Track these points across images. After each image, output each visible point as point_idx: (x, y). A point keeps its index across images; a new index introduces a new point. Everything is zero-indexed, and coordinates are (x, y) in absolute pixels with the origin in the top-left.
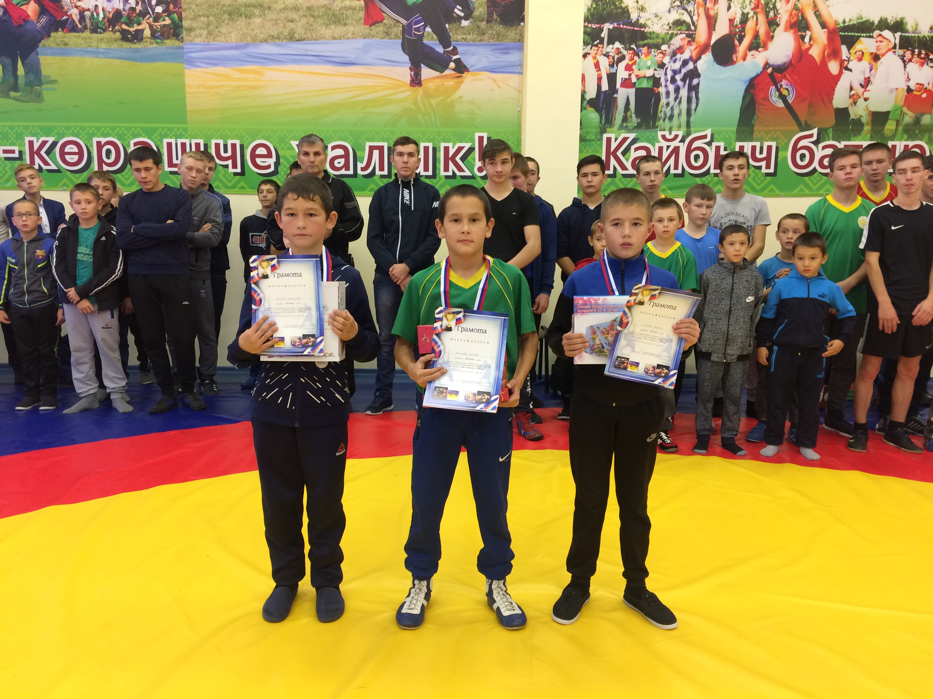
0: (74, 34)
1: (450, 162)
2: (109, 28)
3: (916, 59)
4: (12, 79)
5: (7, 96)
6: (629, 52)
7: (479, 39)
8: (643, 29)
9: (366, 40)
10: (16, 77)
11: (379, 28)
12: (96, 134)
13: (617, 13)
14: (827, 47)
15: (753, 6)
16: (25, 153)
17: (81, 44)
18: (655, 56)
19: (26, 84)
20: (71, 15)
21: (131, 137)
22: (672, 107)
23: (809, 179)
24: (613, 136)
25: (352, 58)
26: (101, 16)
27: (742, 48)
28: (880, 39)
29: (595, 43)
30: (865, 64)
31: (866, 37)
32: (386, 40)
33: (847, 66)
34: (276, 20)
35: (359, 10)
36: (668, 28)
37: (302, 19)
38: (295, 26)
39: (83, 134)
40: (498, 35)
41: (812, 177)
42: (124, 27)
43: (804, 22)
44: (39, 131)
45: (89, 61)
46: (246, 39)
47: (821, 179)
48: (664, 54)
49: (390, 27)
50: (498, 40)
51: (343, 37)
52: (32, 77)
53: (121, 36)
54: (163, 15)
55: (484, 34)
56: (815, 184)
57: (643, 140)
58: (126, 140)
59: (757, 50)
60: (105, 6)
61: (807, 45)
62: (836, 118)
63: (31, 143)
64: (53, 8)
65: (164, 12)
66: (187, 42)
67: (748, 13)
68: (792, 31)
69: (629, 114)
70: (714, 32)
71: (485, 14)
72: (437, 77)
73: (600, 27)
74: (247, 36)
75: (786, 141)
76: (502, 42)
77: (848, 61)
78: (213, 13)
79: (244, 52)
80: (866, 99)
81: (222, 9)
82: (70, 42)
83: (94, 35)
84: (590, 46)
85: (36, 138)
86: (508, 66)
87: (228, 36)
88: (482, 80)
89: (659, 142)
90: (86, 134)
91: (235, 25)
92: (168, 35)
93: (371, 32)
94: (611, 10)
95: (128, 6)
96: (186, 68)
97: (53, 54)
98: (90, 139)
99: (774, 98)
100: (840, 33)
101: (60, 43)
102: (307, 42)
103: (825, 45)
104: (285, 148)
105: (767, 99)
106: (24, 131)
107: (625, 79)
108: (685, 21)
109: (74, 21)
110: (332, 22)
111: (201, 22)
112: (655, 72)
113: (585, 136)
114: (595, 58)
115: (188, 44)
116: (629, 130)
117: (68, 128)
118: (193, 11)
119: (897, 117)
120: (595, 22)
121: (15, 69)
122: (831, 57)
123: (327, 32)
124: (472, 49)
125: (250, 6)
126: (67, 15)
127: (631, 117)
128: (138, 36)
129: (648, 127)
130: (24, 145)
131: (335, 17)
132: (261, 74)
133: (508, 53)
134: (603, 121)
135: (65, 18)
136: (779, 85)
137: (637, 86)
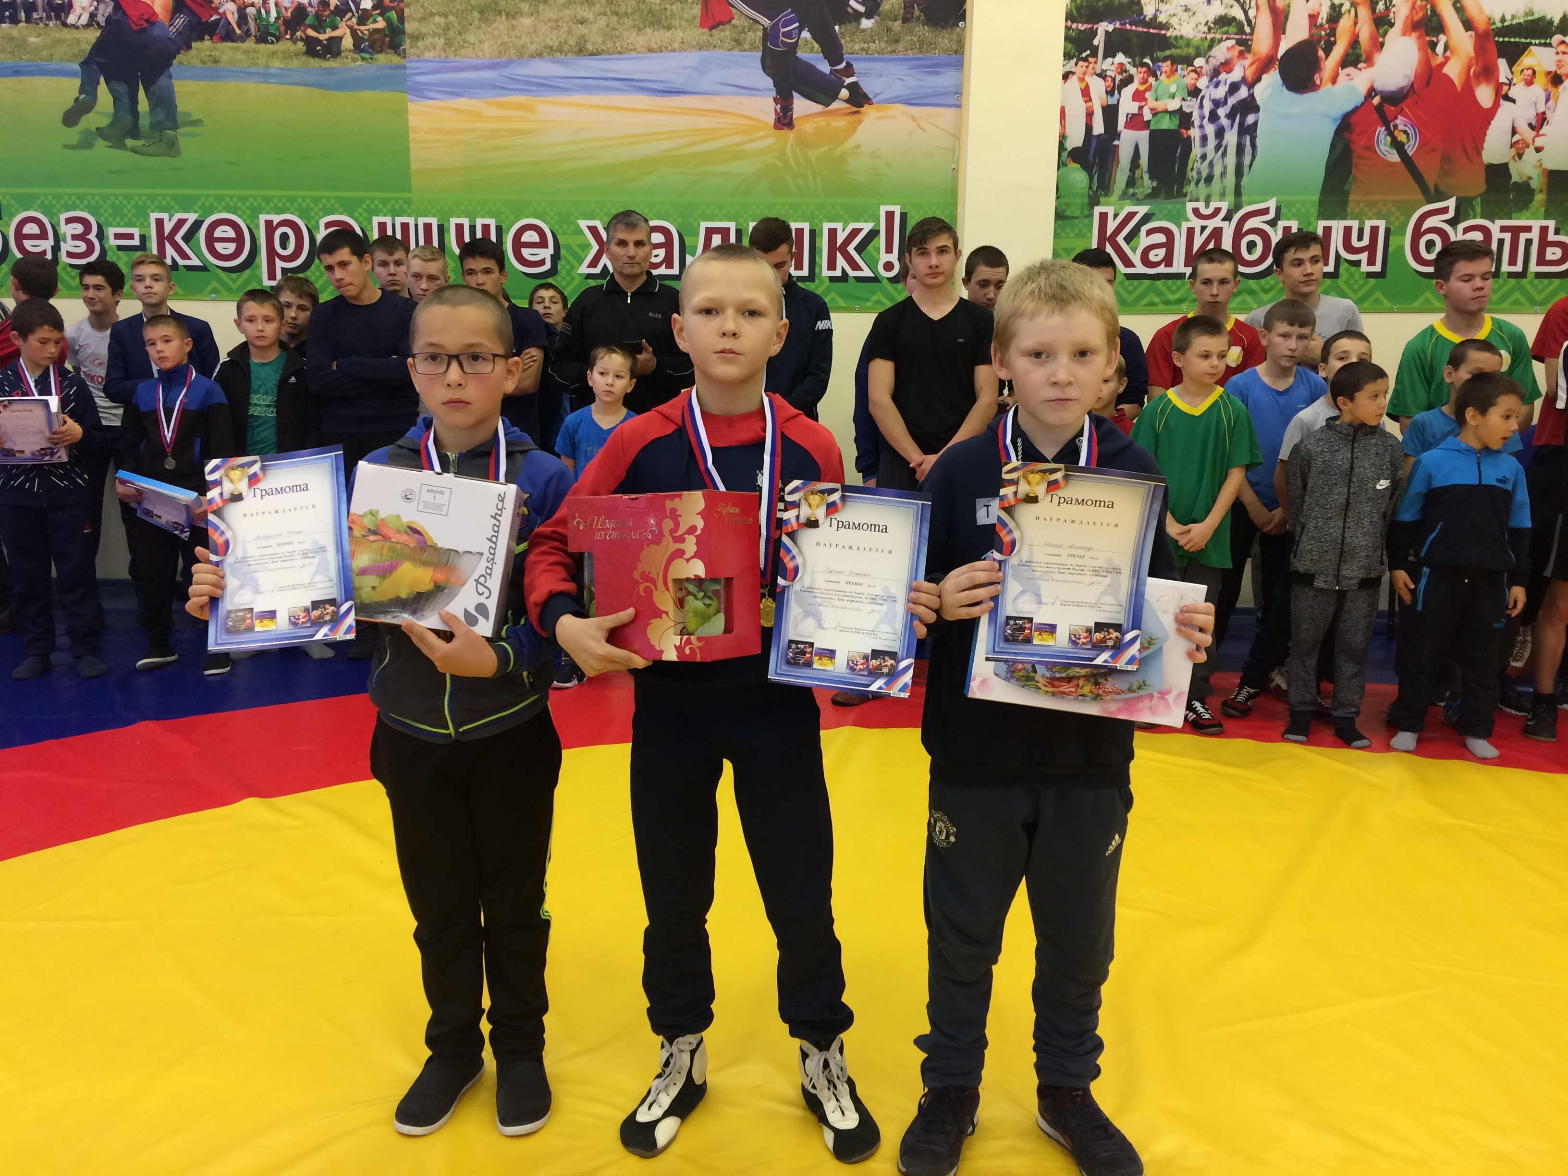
0: (229, 44)
1: (839, 256)
2: (286, 34)
4: (128, 118)
5: (121, 146)
6: (1140, 69)
7: (889, 49)
8: (1163, 32)
9: (704, 53)
10: (135, 114)
11: (725, 33)
12: (264, 209)
13: (1121, 5)
14: (1474, 61)
16: (150, 238)
17: (241, 61)
18: (1184, 76)
19: (154, 126)
20: (225, 13)
21: (321, 214)
22: (1211, 162)
24: (1110, 210)
25: (679, 82)
27: (1330, 63)
28: (1562, 48)
29: (1084, 55)
30: (1538, 90)
31: (1540, 45)
32: (736, 52)
33: (1507, 94)
34: (557, 21)
35: (692, 3)
36: (1206, 29)
37: (598, 18)
38: (587, 31)
39: (244, 208)
40: (922, 42)
42: (311, 32)
43: (1435, 19)
44: (172, 203)
45: (253, 89)
46: (508, 52)
48: (1198, 72)
49: (743, 32)
50: (921, 52)
51: (666, 48)
52: (161, 116)
53: (305, 48)
54: (374, 13)
55: (897, 41)
57: (1161, 216)
58: (313, 218)
59: (1356, 67)
61: (1440, 59)
62: (1487, 181)
63: (160, 223)
64: (196, 3)
65: (374, 8)
66: (412, 58)
68: (1414, 35)
69: (1137, 173)
70: (1283, 36)
71: (900, 8)
73: (1092, 28)
74: (509, 48)
75: (1402, 219)
76: (928, 55)
77: (1510, 85)
78: (454, 10)
79: (504, 74)
80: (1538, 150)
82: (224, 58)
83: (262, 46)
84: (1075, 60)
85: (168, 214)
86: (937, 95)
87: (479, 48)
88: (893, 117)
89: (1187, 220)
90: (248, 208)
91: (490, 30)
92: (381, 46)
93: (711, 39)
94: (1111, 1)
96: (410, 101)
97: (196, 77)
98: (255, 216)
99: (1383, 148)
100: (1496, 39)
101: (206, 59)
102: (607, 57)
103: (1471, 59)
104: (569, 231)
105: (1370, 148)
106: (148, 203)
107: (1133, 115)
108: (1234, 19)
109: (229, 23)
110: (647, 23)
111: (435, 24)
112: (1183, 103)
113: (1064, 211)
114: (1082, 80)
116: (1138, 200)
117: (219, 199)
118: (422, 6)
120: (1083, 20)
121: (134, 101)
122: (1481, 79)
123: (640, 41)
124: (878, 66)
126: (219, 14)
127: (1142, 178)
128: (332, 48)
129: (1170, 196)
130: (149, 226)
131: (653, 16)
132: (531, 110)
133: (938, 73)
134: (1095, 186)
135: (213, 18)
136: (1391, 125)
137: (1152, 127)
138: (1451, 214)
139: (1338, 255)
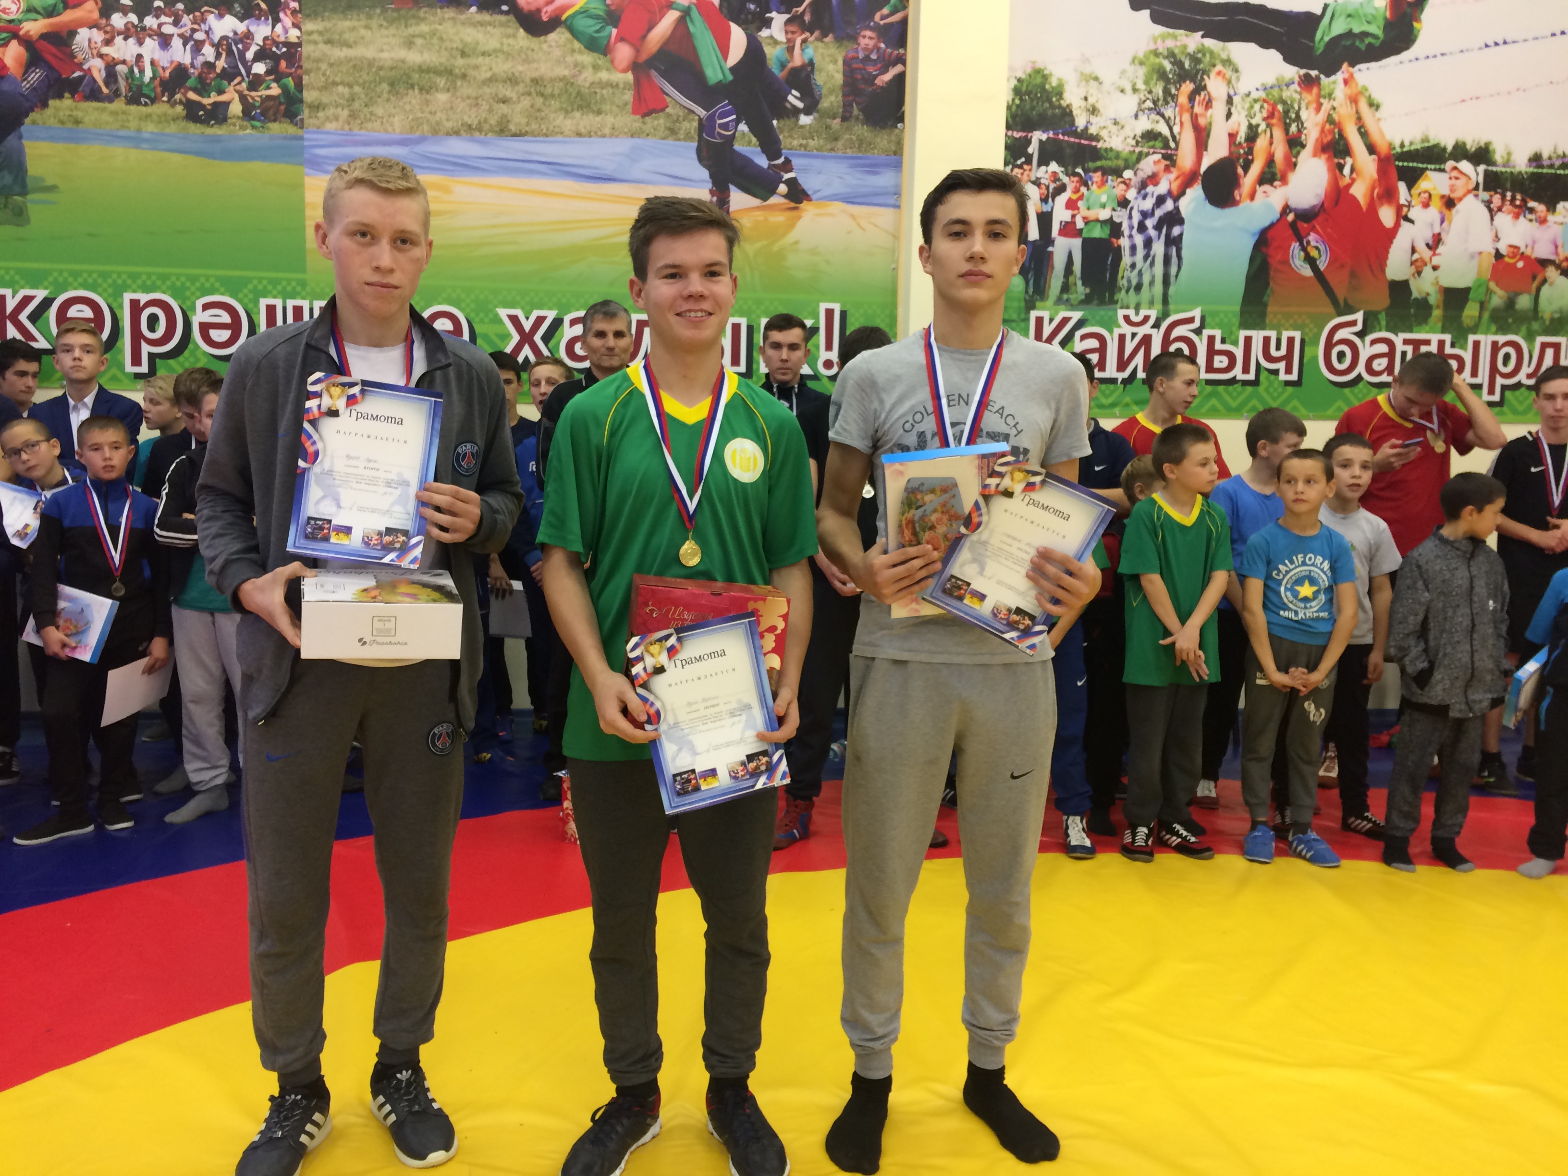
0: (95, 104)
2: (163, 96)
3: (1507, 207)
6: (1073, 179)
7: (829, 146)
8: (1094, 144)
9: (636, 141)
11: (658, 122)
12: (130, 286)
13: (1054, 115)
14: (1377, 184)
15: (1265, 114)
17: (106, 123)
18: (1114, 187)
20: (89, 69)
21: (198, 294)
22: (1140, 271)
23: (1352, 392)
24: (1046, 315)
25: (609, 169)
26: (148, 73)
27: (1248, 180)
28: (1455, 174)
29: (1019, 162)
30: (1434, 212)
31: (1435, 170)
32: (670, 142)
33: (1406, 215)
34: (477, 98)
35: (624, 89)
36: (1134, 142)
38: (510, 111)
39: (105, 286)
40: (861, 141)
41: (1356, 389)
42: (192, 96)
43: (1342, 142)
44: (17, 278)
46: (420, 128)
48: (1127, 184)
49: (677, 121)
50: (860, 151)
51: (595, 133)
52: (8, 178)
53: (185, 112)
54: (268, 78)
55: (836, 139)
57: (1094, 322)
58: (189, 298)
59: (1272, 185)
60: (156, 57)
61: (1347, 180)
62: (1390, 296)
64: (56, 56)
65: (268, 73)
66: (310, 129)
67: (1258, 126)
68: (1324, 157)
69: (1071, 279)
70: (1205, 153)
71: (838, 107)
72: (758, 208)
73: (1027, 136)
74: (422, 124)
75: (1315, 330)
76: (868, 154)
77: (1410, 207)
78: (361, 81)
80: (1435, 268)
81: (377, 73)
82: (86, 119)
83: (133, 108)
84: (1011, 166)
85: (11, 290)
86: (877, 194)
87: (388, 122)
88: (832, 215)
89: (1119, 326)
90: (110, 286)
91: (401, 103)
94: (1045, 111)
95: (200, 60)
96: (308, 175)
97: (53, 139)
98: (118, 294)
99: (1297, 262)
100: (1397, 163)
101: (64, 119)
102: (532, 139)
103: (1375, 181)
104: (486, 320)
105: (1286, 262)
107: (1067, 223)
108: (1160, 134)
109: (95, 81)
110: (575, 107)
111: (338, 94)
112: (1114, 213)
115: (313, 132)
117: (75, 274)
118: (324, 74)
119: (1482, 297)
120: (1019, 127)
122: (1383, 201)
123: (568, 124)
124: (817, 163)
125: (429, 70)
126: (82, 70)
127: (1075, 284)
128: (217, 114)
129: (1102, 303)
131: (582, 99)
132: (447, 190)
133: (876, 173)
134: (1031, 290)
135: (77, 74)
136: (1304, 241)
137: (1085, 235)
138: (1359, 327)
139: (1258, 364)
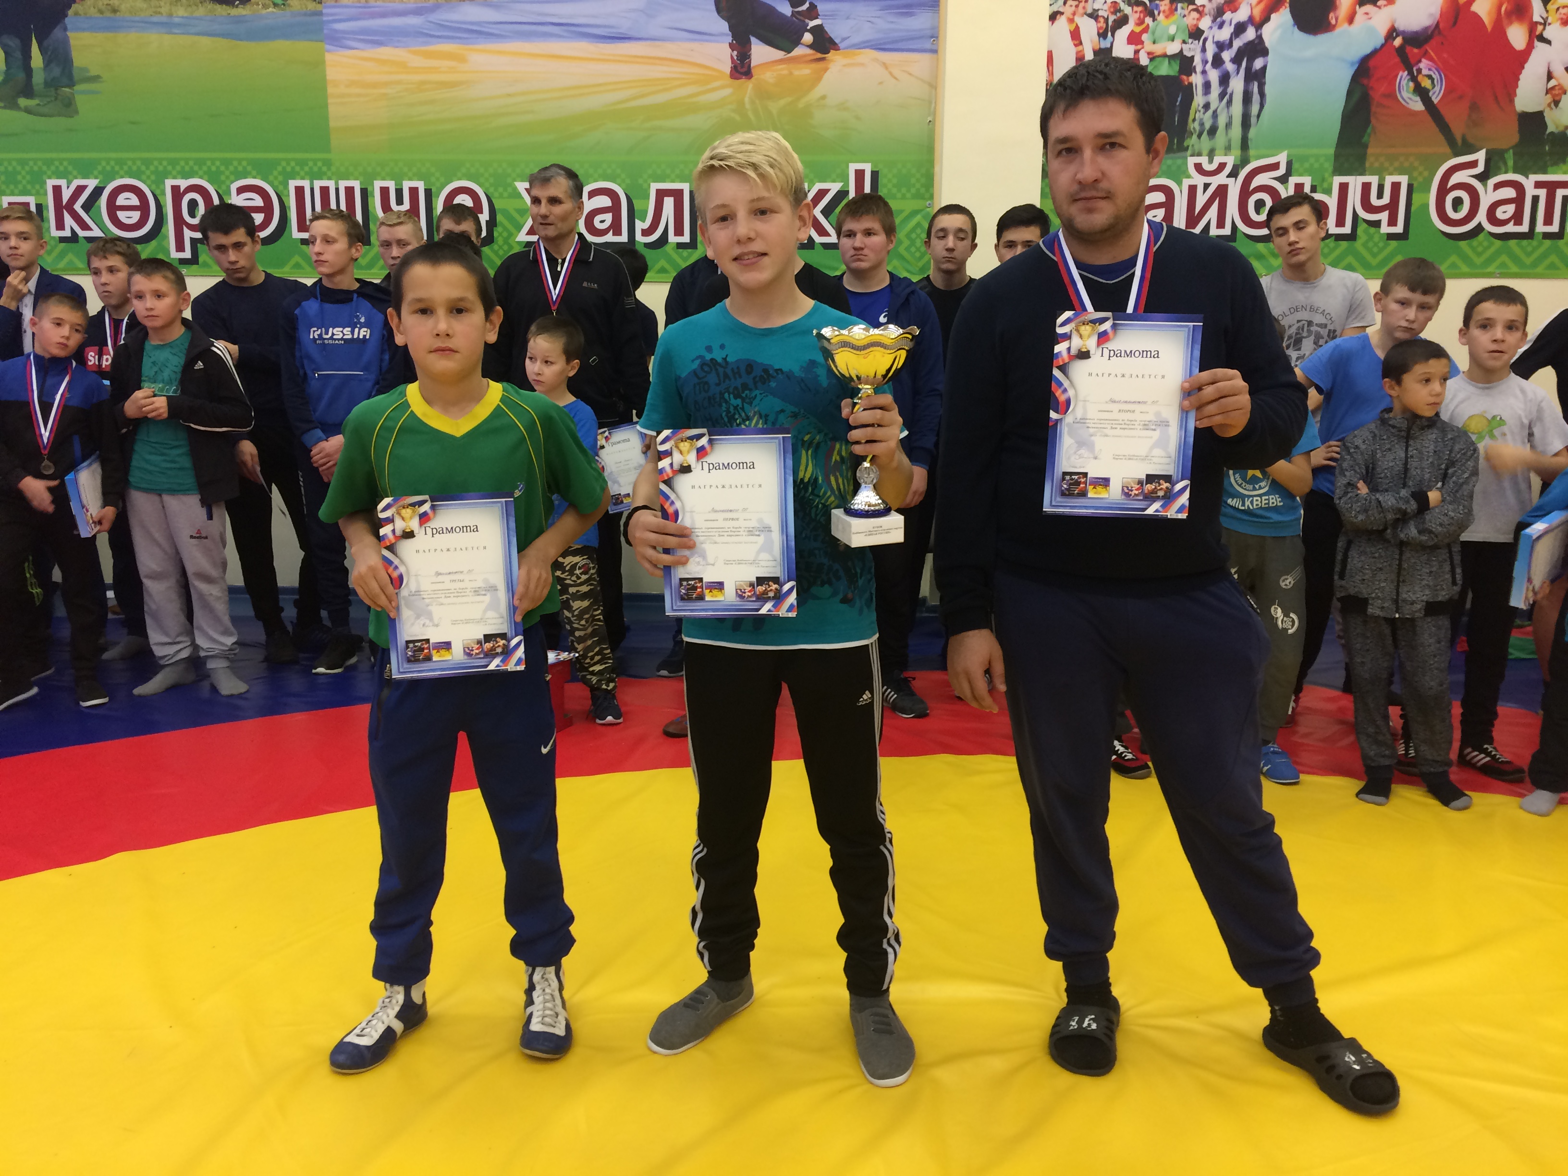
4: (21, 76)
5: (14, 106)
6: (1135, 8)
10: (28, 70)
12: (170, 173)
16: (47, 206)
17: (141, 10)
18: (1185, 16)
19: (47, 84)
21: (232, 178)
22: (1215, 112)
23: (1470, 246)
25: (624, 26)
33: (1541, 35)
39: (147, 172)
41: (1475, 242)
44: (70, 168)
45: (157, 41)
47: (1492, 244)
52: (56, 71)
56: (1479, 254)
58: (223, 182)
62: (1520, 131)
63: (57, 190)
66: (329, 3)
77: (1544, 24)
79: (432, 19)
82: (123, 7)
85: (65, 181)
86: (910, 39)
88: (862, 64)
89: (1189, 177)
96: (328, 51)
97: (94, 28)
98: (160, 182)
99: (1405, 94)
101: (102, 7)
104: (505, 194)
105: (1391, 95)
106: (45, 168)
112: (1184, 46)
114: (1071, 21)
115: (331, 7)
117: (121, 162)
121: (27, 57)
122: (1513, 18)
124: (847, 7)
129: (1170, 150)
130: (46, 194)
132: (462, 59)
133: (910, 14)
136: (1415, 69)
138: (1480, 168)
139: (1355, 215)
